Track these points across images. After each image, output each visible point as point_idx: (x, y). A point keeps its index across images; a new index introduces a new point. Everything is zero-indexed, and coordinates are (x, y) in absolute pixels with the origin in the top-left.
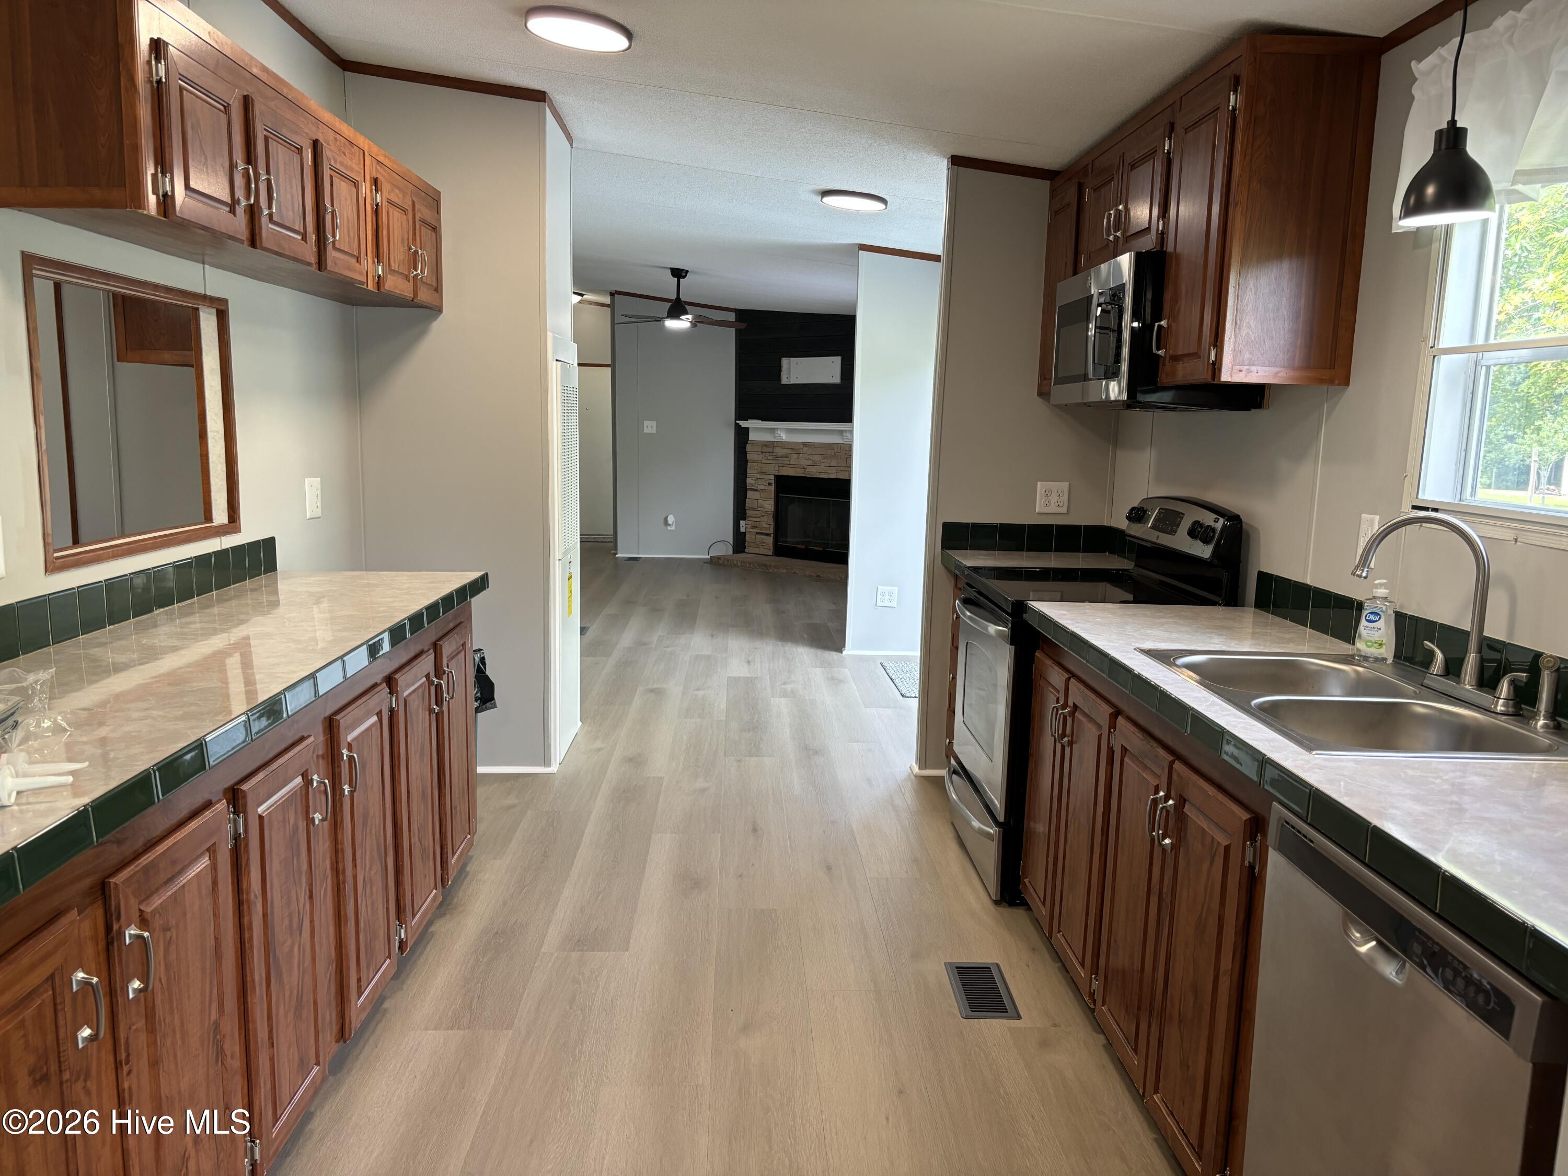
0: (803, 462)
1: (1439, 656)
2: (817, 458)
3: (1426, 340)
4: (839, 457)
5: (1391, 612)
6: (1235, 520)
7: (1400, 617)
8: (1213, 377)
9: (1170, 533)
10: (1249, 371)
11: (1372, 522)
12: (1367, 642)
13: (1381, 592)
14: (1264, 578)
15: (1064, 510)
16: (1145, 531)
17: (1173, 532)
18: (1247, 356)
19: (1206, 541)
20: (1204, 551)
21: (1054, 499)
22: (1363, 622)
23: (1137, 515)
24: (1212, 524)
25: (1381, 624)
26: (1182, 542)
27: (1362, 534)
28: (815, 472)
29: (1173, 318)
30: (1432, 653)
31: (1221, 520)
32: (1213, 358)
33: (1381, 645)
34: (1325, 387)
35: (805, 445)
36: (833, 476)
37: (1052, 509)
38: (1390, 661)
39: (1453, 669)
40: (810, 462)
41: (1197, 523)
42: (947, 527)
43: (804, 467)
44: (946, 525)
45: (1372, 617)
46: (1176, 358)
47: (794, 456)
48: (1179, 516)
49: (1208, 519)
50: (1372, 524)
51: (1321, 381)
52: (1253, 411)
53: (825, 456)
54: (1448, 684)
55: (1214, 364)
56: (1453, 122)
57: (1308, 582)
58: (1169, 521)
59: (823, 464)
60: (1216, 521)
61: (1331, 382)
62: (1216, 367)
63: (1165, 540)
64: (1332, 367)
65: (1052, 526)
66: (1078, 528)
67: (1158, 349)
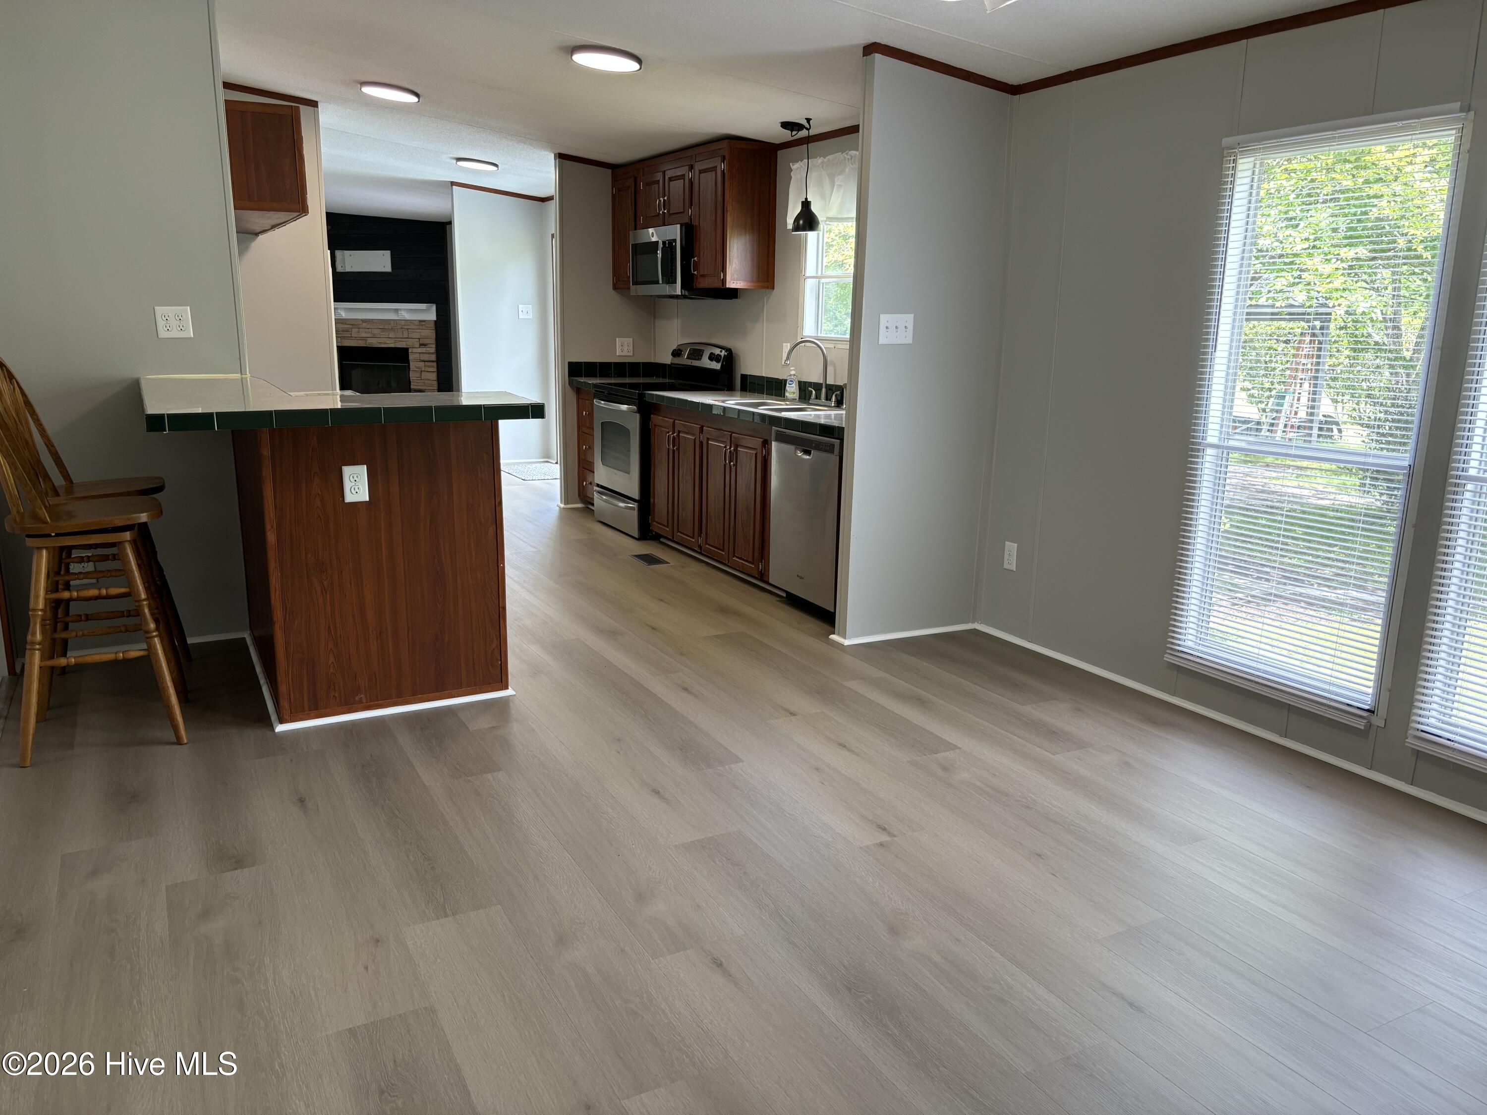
0: (364, 335)
1: (814, 392)
2: (376, 331)
3: (801, 272)
4: (396, 330)
5: (796, 380)
6: (729, 350)
7: (800, 383)
8: (723, 286)
9: (698, 360)
10: (737, 283)
11: (787, 346)
12: (789, 392)
13: (793, 372)
14: (744, 377)
15: (631, 354)
16: (684, 360)
17: (700, 359)
18: (736, 276)
19: (718, 361)
20: (716, 366)
21: (626, 348)
22: (788, 385)
23: (677, 353)
24: (719, 353)
25: (794, 385)
26: (706, 363)
27: (784, 351)
28: (374, 343)
29: (699, 256)
30: (812, 391)
31: (723, 351)
32: (722, 277)
33: (794, 393)
34: (764, 290)
35: (364, 321)
36: (392, 346)
37: (625, 353)
38: (798, 399)
39: (818, 397)
40: (370, 335)
41: (712, 354)
42: (571, 364)
43: (363, 339)
44: (570, 364)
45: (791, 383)
46: (703, 276)
47: (355, 331)
48: (702, 351)
49: (717, 351)
50: (787, 347)
51: (764, 287)
52: (733, 300)
53: (383, 329)
54: (818, 401)
55: (723, 279)
56: (806, 199)
57: (764, 375)
58: (696, 354)
59: (381, 336)
60: (721, 352)
61: (767, 288)
62: (724, 281)
63: (696, 363)
64: (768, 281)
65: (626, 363)
66: (638, 364)
67: (694, 271)
